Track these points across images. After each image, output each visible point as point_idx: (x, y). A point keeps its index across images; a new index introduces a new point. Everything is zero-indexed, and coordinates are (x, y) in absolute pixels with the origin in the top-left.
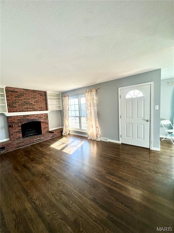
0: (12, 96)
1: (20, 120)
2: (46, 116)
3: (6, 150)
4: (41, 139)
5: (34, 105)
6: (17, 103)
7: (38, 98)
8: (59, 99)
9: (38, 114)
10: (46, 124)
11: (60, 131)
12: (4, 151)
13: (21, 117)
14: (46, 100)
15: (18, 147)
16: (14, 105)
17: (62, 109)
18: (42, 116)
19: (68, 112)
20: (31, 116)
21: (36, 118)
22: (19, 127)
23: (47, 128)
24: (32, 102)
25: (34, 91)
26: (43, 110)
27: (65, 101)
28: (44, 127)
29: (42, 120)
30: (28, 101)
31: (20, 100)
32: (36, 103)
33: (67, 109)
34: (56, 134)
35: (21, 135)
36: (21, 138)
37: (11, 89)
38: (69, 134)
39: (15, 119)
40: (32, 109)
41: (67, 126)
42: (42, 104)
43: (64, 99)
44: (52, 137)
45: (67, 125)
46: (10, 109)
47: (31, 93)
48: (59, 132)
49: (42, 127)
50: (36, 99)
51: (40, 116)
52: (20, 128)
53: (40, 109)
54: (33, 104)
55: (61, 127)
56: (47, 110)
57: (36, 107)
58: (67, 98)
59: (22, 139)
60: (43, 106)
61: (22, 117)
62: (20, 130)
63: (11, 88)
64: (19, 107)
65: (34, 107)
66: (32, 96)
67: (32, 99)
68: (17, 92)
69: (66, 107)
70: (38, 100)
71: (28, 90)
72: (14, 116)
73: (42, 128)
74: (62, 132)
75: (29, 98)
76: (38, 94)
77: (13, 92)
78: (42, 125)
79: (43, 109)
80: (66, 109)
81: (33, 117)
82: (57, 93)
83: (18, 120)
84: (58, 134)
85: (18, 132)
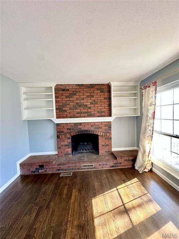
0: (62, 97)
1: (70, 129)
2: (109, 125)
3: (45, 170)
4: (93, 166)
5: (90, 108)
6: (68, 106)
7: (97, 96)
8: (135, 94)
9: (95, 123)
10: (108, 139)
11: (131, 158)
12: (42, 170)
13: (71, 125)
14: (110, 99)
15: (59, 170)
16: (64, 109)
17: (139, 115)
18: (101, 126)
19: (151, 121)
20: (85, 124)
21: (92, 129)
22: (68, 138)
23: (107, 145)
24: (87, 104)
25: (92, 86)
26: (104, 116)
27: (146, 98)
28: (103, 143)
29: (99, 133)
30: (81, 101)
31: (72, 102)
32: (93, 104)
33: (150, 115)
34: (120, 163)
35: (70, 150)
36: (70, 154)
37: (61, 87)
38: (151, 171)
39: (65, 127)
40: (86, 115)
41: (147, 153)
42: (103, 105)
43: (144, 93)
44: (113, 166)
45: (147, 151)
46: (59, 114)
47: (87, 90)
48: (129, 160)
49: (100, 143)
50: (93, 99)
51: (98, 125)
52: (70, 141)
53: (98, 115)
54: (89, 106)
55: (135, 148)
56: (110, 115)
57: (93, 110)
58: (152, 88)
59: (71, 156)
60: (105, 108)
61: (73, 125)
62: (70, 143)
63: (61, 85)
64: (70, 111)
65: (90, 110)
66: (88, 94)
67: (87, 99)
68: (68, 90)
69: (148, 110)
70: (96, 99)
71: (82, 85)
72: (63, 123)
73: (100, 146)
74: (134, 160)
75: (83, 97)
76: (97, 89)
77: (64, 90)
78: (100, 141)
79: (103, 114)
80: (147, 116)
81: (88, 126)
82: (132, 84)
83: (68, 129)
84: (126, 163)
85: (67, 145)
